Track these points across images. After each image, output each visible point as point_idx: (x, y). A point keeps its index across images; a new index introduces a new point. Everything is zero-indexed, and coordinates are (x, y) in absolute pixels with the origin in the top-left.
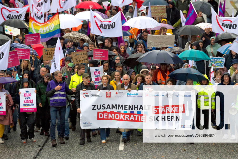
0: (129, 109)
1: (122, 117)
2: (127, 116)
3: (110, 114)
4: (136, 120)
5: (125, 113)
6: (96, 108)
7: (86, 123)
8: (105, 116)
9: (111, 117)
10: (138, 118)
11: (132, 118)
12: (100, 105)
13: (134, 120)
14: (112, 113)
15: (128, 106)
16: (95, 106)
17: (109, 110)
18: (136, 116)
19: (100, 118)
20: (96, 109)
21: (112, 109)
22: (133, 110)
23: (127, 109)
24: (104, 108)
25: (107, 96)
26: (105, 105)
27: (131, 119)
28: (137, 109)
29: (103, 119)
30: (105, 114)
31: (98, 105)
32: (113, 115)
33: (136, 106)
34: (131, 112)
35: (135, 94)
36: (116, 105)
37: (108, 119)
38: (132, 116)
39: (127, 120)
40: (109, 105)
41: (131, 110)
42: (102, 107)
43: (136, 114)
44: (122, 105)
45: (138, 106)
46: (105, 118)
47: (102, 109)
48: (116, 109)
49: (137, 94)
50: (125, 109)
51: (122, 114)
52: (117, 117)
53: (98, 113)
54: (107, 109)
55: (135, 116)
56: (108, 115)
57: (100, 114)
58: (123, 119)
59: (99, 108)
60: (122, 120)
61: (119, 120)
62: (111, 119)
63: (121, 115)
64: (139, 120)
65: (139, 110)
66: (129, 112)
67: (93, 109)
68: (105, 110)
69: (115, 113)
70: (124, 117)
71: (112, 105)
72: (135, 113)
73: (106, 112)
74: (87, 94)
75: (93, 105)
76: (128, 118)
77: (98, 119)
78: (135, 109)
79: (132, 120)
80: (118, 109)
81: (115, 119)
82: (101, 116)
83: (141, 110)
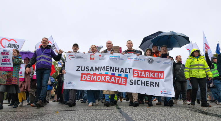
0: (110, 71)
1: (103, 78)
2: (108, 78)
3: (92, 76)
4: (117, 82)
5: (106, 75)
6: (80, 69)
8: (88, 78)
9: (93, 79)
10: (118, 80)
11: (113, 80)
12: (84, 67)
13: (114, 82)
14: (94, 74)
15: (109, 68)
16: (79, 67)
17: (92, 72)
18: (117, 78)
19: (83, 79)
20: (80, 71)
21: (95, 71)
22: (114, 72)
23: (108, 71)
24: (87, 70)
25: (91, 59)
26: (89, 67)
27: (111, 80)
28: (118, 72)
29: (86, 80)
30: (88, 76)
31: (82, 67)
32: (95, 76)
33: (117, 69)
34: (112, 74)
35: (117, 57)
36: (99, 67)
37: (90, 81)
38: (113, 78)
39: (108, 82)
40: (92, 67)
41: (112, 72)
42: (86, 69)
43: (116, 77)
44: (104, 67)
45: (119, 68)
46: (88, 79)
47: (86, 71)
48: (99, 71)
49: (119, 57)
50: (106, 70)
51: (104, 75)
52: (99, 78)
53: (82, 74)
54: (90, 71)
55: (115, 78)
56: (91, 77)
57: (83, 76)
58: (104, 80)
59: (83, 70)
60: (103, 82)
61: (100, 81)
62: (93, 81)
63: (102, 76)
64: (120, 83)
65: (120, 72)
66: (110, 73)
67: (77, 70)
68: (89, 72)
69: (97, 75)
70: (105, 78)
71: (96, 67)
72: (115, 75)
73: (89, 74)
74: (72, 56)
75: (77, 67)
76: (108, 79)
77: (81, 80)
78: (116, 71)
79: (112, 82)
80: (101, 71)
81: (97, 81)
82: (85, 77)
83: (122, 73)
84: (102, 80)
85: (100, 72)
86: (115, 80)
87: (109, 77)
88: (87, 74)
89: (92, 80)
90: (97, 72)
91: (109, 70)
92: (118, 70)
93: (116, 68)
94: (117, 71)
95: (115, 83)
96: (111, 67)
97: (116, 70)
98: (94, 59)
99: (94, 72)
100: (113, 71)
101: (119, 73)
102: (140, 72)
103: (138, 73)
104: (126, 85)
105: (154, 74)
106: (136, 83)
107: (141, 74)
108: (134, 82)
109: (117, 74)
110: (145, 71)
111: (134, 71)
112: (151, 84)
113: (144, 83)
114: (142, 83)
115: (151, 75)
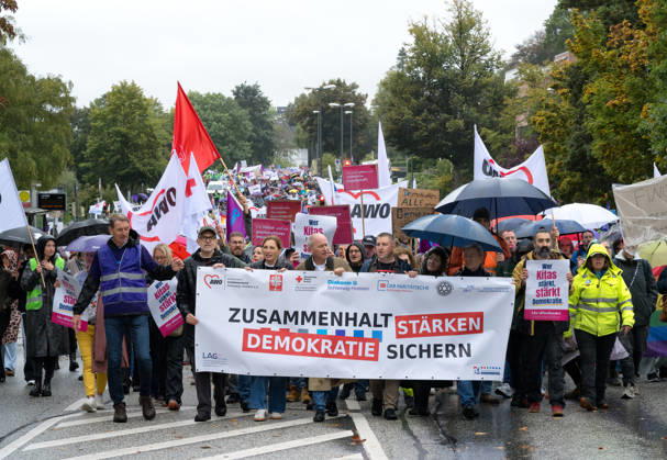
0: (333, 324)
1: (311, 345)
3: (278, 338)
4: (351, 353)
5: (321, 336)
6: (239, 316)
8: (265, 341)
9: (282, 346)
10: (356, 347)
11: (340, 348)
12: (252, 311)
13: (344, 353)
15: (329, 316)
16: (238, 310)
17: (275, 327)
18: (351, 344)
19: (250, 346)
20: (238, 321)
21: (285, 322)
22: (343, 327)
23: (326, 324)
24: (262, 319)
25: (272, 288)
26: (265, 311)
27: (337, 350)
28: (355, 325)
29: (260, 350)
30: (265, 337)
31: (245, 311)
32: (287, 339)
33: (351, 316)
34: (337, 332)
35: (349, 283)
36: (296, 313)
37: (272, 351)
38: (340, 343)
39: (326, 355)
40: (275, 312)
41: (336, 327)
42: (256, 317)
43: (350, 339)
44: (313, 314)
45: (355, 314)
46: (264, 347)
47: (258, 322)
48: (296, 323)
49: (355, 283)
50: (321, 324)
51: (313, 337)
52: (299, 344)
53: (247, 332)
54: (270, 322)
55: (347, 343)
56: (273, 340)
57: (250, 336)
58: (316, 351)
59: (248, 318)
60: (313, 354)
61: (304, 353)
62: (282, 351)
63: (310, 340)
64: (360, 354)
65: (360, 325)
66: (331, 330)
67: (231, 320)
68: (266, 325)
69: (292, 336)
70: (318, 346)
71: (286, 313)
72: (347, 335)
73: (267, 331)
75: (231, 309)
76: (328, 347)
77: (245, 349)
78: (347, 324)
79: (339, 356)
80: (303, 323)
81: (292, 352)
82: (254, 341)
83: (365, 327)
84: (309, 351)
85: (300, 326)
86: (347, 347)
87: (330, 343)
88: (261, 332)
89: (276, 348)
90: (292, 327)
91: (329, 321)
92: (355, 319)
93: (347, 314)
94: (351, 322)
95: (348, 357)
96: (333, 315)
97: (348, 319)
98: (280, 288)
99: (283, 326)
100: (340, 324)
101: (358, 328)
102: (414, 322)
103: (410, 326)
104: (376, 359)
105: (455, 325)
106: (405, 352)
107: (418, 326)
108: (398, 350)
109: (350, 330)
110: (430, 318)
111: (398, 319)
112: (447, 351)
113: (428, 351)
114: (421, 351)
115: (448, 325)
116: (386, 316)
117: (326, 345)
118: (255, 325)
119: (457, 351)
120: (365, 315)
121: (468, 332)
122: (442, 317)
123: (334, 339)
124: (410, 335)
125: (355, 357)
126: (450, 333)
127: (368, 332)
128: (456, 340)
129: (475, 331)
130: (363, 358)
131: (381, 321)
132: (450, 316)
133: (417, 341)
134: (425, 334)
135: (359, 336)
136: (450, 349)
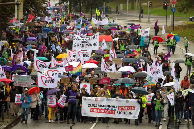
1: (103, 111)
3: (97, 110)
5: (105, 109)
6: (90, 106)
7: (85, 113)
10: (111, 112)
12: (92, 105)
14: (98, 109)
15: (106, 106)
16: (89, 105)
18: (110, 111)
21: (98, 107)
22: (109, 108)
27: (108, 112)
29: (93, 112)
32: (99, 110)
34: (108, 109)
35: (110, 100)
36: (100, 105)
37: (96, 112)
38: (108, 111)
39: (106, 113)
40: (96, 105)
41: (108, 108)
44: (103, 105)
52: (101, 111)
53: (91, 108)
61: (102, 112)
62: (97, 112)
66: (107, 108)
67: (88, 106)
68: (95, 107)
69: (100, 109)
70: (104, 111)
71: (98, 105)
73: (95, 108)
77: (91, 111)
81: (99, 112)
82: (92, 110)
83: (113, 108)
86: (110, 112)
88: (94, 109)
90: (100, 108)
92: (111, 106)
95: (110, 113)
96: (107, 105)
97: (110, 106)
98: (97, 100)
102: (122, 108)
103: (121, 108)
104: (115, 114)
105: (129, 108)
106: (120, 113)
107: (123, 108)
108: (119, 112)
109: (110, 108)
110: (125, 107)
111: (119, 107)
112: (128, 113)
113: (124, 113)
114: (123, 113)
115: (128, 108)
116: (117, 106)
117: (106, 111)
118: (93, 107)
119: (130, 113)
120: (113, 106)
121: (132, 110)
122: (127, 107)
123: (107, 110)
124: (121, 110)
125: (111, 113)
126: (129, 110)
127: (113, 109)
128: (130, 111)
129: (133, 110)
130: (112, 114)
131: (116, 107)
132: (128, 107)
133: (122, 111)
134: (124, 110)
135: (112, 110)
136: (129, 113)
